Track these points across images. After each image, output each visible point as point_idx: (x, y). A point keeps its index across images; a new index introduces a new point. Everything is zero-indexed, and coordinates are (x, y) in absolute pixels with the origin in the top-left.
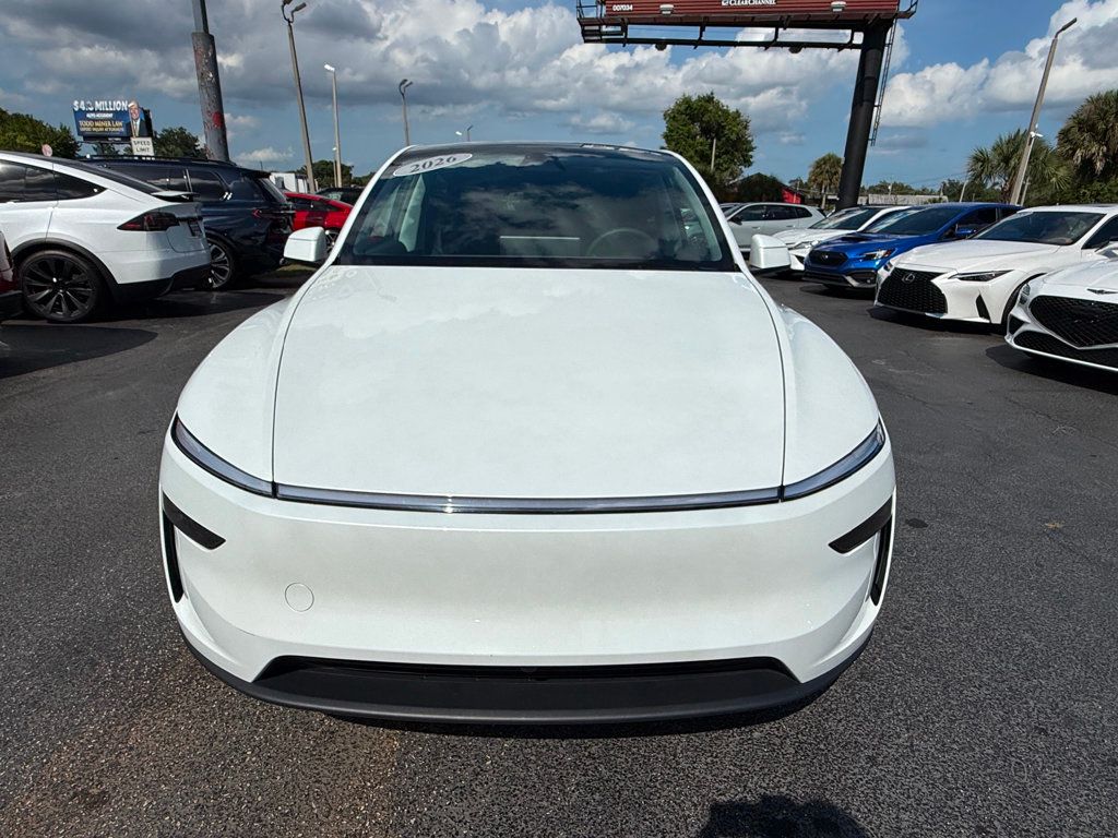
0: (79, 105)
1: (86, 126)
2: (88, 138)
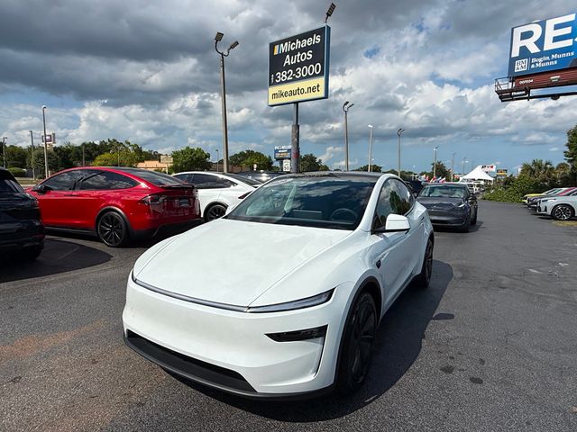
0: (277, 148)
1: (278, 155)
2: (277, 160)
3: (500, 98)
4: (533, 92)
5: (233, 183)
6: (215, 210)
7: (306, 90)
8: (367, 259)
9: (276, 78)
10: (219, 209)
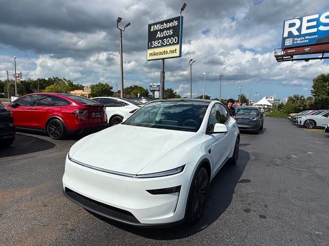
0: (151, 84)
1: (152, 88)
2: (151, 91)
3: (277, 59)
4: (295, 57)
5: (126, 104)
6: (116, 119)
7: (169, 52)
8: (203, 148)
9: (152, 44)
10: (118, 118)
